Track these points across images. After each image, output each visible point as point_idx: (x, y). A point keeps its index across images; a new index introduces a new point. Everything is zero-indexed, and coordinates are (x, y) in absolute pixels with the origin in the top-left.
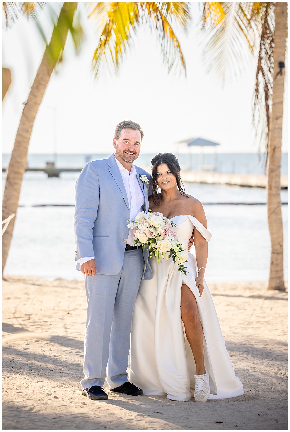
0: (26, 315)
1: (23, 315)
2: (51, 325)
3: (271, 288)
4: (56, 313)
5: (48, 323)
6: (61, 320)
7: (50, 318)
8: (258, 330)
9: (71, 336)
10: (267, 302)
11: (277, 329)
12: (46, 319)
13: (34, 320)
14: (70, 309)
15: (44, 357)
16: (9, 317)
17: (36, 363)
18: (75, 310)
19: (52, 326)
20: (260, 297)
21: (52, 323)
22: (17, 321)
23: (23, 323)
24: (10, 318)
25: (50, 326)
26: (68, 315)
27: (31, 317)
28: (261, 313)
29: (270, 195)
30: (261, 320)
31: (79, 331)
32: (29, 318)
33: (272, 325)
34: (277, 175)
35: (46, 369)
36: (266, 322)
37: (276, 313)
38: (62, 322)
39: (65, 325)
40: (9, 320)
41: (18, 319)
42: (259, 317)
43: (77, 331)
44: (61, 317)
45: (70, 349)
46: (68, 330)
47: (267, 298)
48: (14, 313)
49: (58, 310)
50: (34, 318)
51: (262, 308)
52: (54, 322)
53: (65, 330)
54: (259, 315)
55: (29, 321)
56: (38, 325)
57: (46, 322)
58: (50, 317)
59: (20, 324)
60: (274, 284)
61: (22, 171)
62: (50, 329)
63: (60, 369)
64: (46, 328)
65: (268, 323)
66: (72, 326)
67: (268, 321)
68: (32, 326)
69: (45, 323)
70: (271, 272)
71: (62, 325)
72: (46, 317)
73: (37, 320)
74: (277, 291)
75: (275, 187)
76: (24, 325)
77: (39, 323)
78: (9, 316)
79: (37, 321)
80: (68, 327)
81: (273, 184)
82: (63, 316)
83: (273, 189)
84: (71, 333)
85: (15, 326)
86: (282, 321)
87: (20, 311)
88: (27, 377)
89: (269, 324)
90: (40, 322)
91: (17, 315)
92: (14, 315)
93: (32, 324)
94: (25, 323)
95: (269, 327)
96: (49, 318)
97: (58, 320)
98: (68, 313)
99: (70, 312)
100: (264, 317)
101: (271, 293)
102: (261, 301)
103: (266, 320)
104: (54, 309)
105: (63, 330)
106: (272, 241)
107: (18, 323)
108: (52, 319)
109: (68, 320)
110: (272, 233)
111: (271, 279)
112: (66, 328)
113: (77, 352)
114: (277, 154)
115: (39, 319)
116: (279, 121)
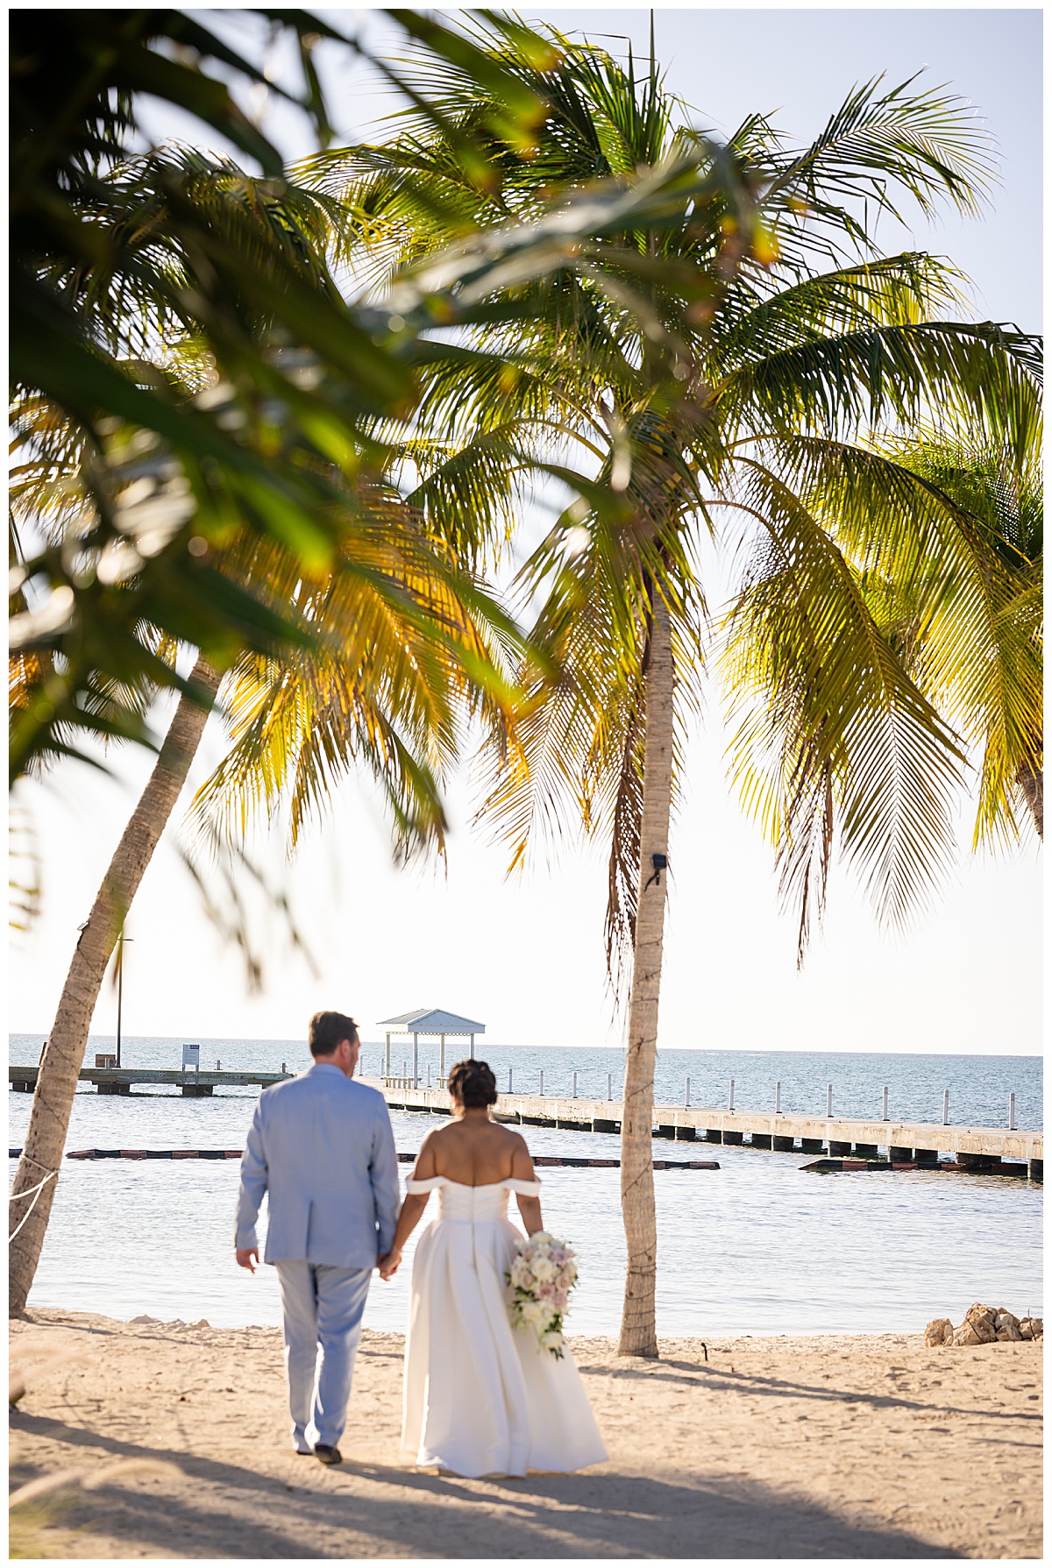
0: (91, 1400)
1: (83, 1401)
2: (148, 1424)
3: (624, 1351)
4: (155, 1397)
5: (143, 1421)
6: (169, 1414)
7: (146, 1409)
8: (611, 1444)
9: (199, 1451)
10: (619, 1381)
11: (652, 1444)
12: (136, 1411)
13: (110, 1412)
14: (186, 1389)
15: (146, 1497)
16: (53, 1405)
17: (131, 1510)
18: (195, 1391)
19: (152, 1427)
20: (602, 1371)
21: (150, 1420)
22: (75, 1413)
23: (86, 1418)
24: (55, 1407)
25: (148, 1427)
26: (183, 1403)
27: (102, 1404)
28: (610, 1407)
29: (628, 1145)
30: (613, 1422)
31: (215, 1440)
32: (99, 1407)
33: (641, 1435)
34: (644, 1102)
35: (154, 1525)
36: (627, 1427)
37: (643, 1408)
38: (172, 1419)
39: (180, 1425)
40: (53, 1411)
41: (76, 1409)
42: (607, 1415)
43: (209, 1439)
44: (169, 1407)
45: (199, 1480)
46: (189, 1437)
47: (618, 1374)
48: (63, 1396)
49: (158, 1392)
50: (110, 1407)
51: (609, 1394)
52: (155, 1418)
53: (181, 1437)
54: (606, 1411)
55: (100, 1414)
56: (120, 1424)
57: (138, 1417)
58: (145, 1407)
59: (81, 1421)
60: (632, 1344)
61: (74, 1077)
62: (147, 1433)
63: (186, 1527)
64: (139, 1431)
65: (630, 1428)
66: (197, 1427)
67: (631, 1425)
68: (108, 1425)
69: (134, 1420)
70: (627, 1315)
71: (174, 1424)
72: (135, 1405)
73: (115, 1411)
74: (639, 1359)
75: (640, 1128)
76: (89, 1422)
77: (123, 1421)
78: (54, 1401)
79: (117, 1415)
80: (188, 1430)
81: (637, 1122)
82: (172, 1404)
83: (636, 1131)
84: (198, 1444)
85: (70, 1425)
86: (661, 1425)
87: (74, 1390)
88: (117, 1543)
89: (633, 1431)
90: (124, 1418)
91: (71, 1400)
92: (65, 1400)
93: (107, 1422)
94: (92, 1418)
95: (635, 1438)
96: (142, 1408)
97: (163, 1413)
98: (183, 1399)
99: (187, 1396)
100: (618, 1417)
101: (626, 1362)
102: (606, 1380)
103: (626, 1421)
104: (148, 1388)
105: (178, 1436)
106: (630, 1247)
107: (75, 1418)
108: (150, 1412)
109: (187, 1415)
110: (630, 1230)
111: (627, 1330)
112: (183, 1432)
113: (216, 1488)
114: (645, 1055)
115: (122, 1411)
116: (651, 984)
